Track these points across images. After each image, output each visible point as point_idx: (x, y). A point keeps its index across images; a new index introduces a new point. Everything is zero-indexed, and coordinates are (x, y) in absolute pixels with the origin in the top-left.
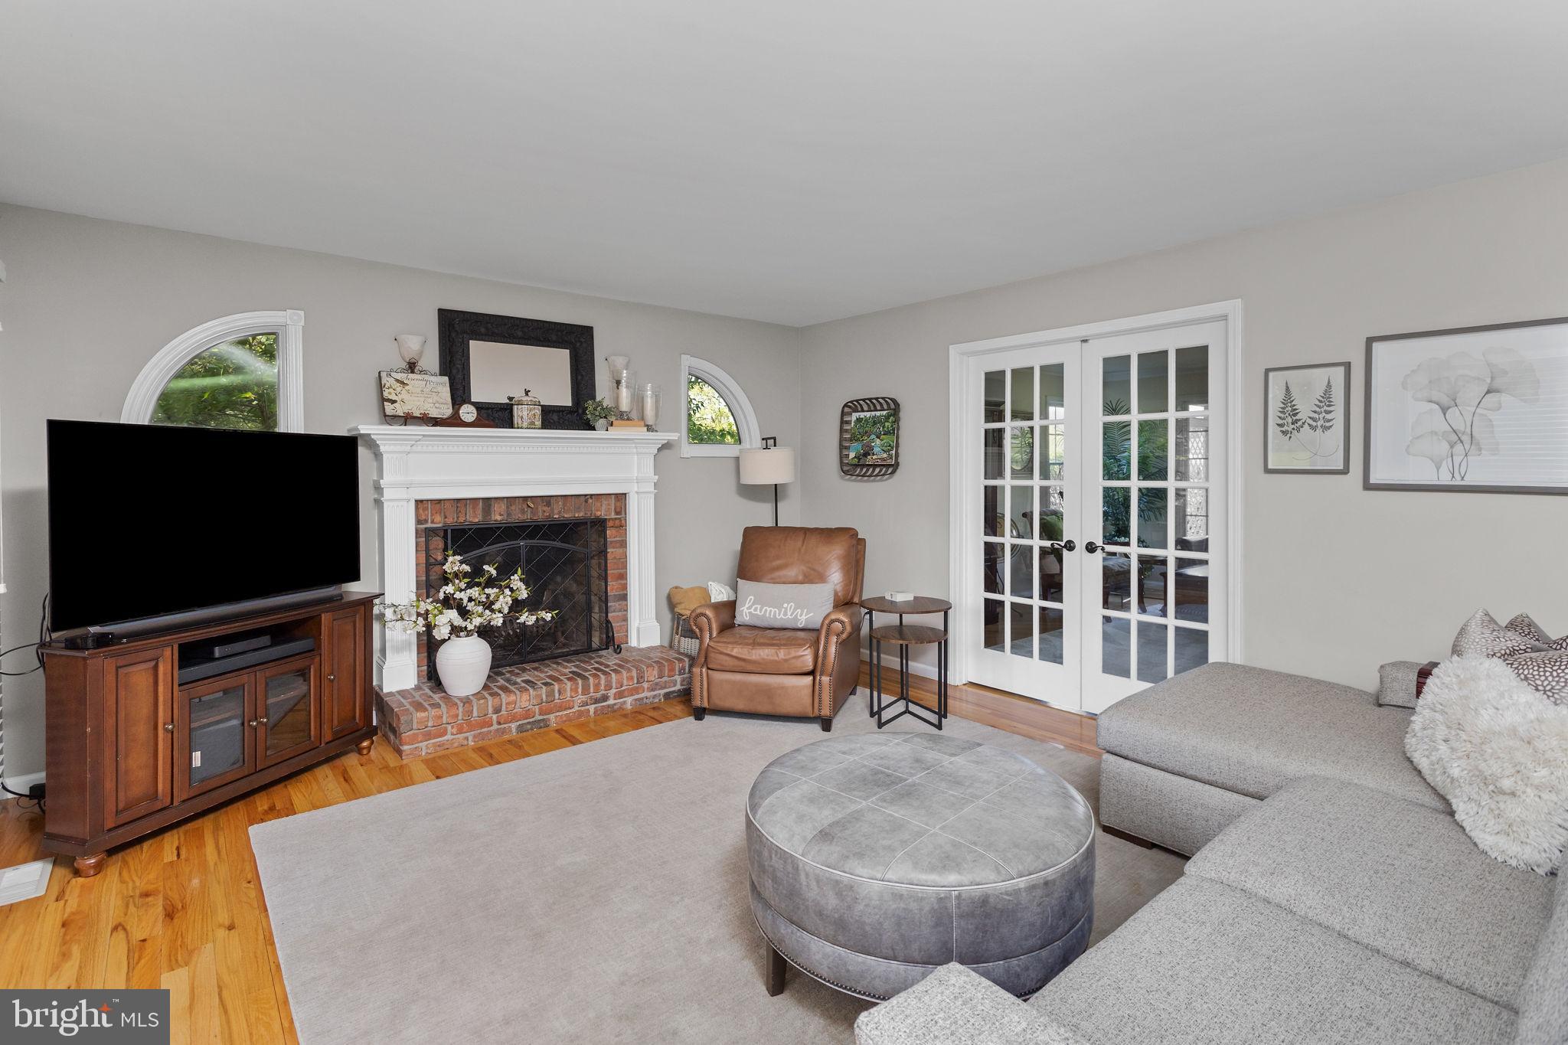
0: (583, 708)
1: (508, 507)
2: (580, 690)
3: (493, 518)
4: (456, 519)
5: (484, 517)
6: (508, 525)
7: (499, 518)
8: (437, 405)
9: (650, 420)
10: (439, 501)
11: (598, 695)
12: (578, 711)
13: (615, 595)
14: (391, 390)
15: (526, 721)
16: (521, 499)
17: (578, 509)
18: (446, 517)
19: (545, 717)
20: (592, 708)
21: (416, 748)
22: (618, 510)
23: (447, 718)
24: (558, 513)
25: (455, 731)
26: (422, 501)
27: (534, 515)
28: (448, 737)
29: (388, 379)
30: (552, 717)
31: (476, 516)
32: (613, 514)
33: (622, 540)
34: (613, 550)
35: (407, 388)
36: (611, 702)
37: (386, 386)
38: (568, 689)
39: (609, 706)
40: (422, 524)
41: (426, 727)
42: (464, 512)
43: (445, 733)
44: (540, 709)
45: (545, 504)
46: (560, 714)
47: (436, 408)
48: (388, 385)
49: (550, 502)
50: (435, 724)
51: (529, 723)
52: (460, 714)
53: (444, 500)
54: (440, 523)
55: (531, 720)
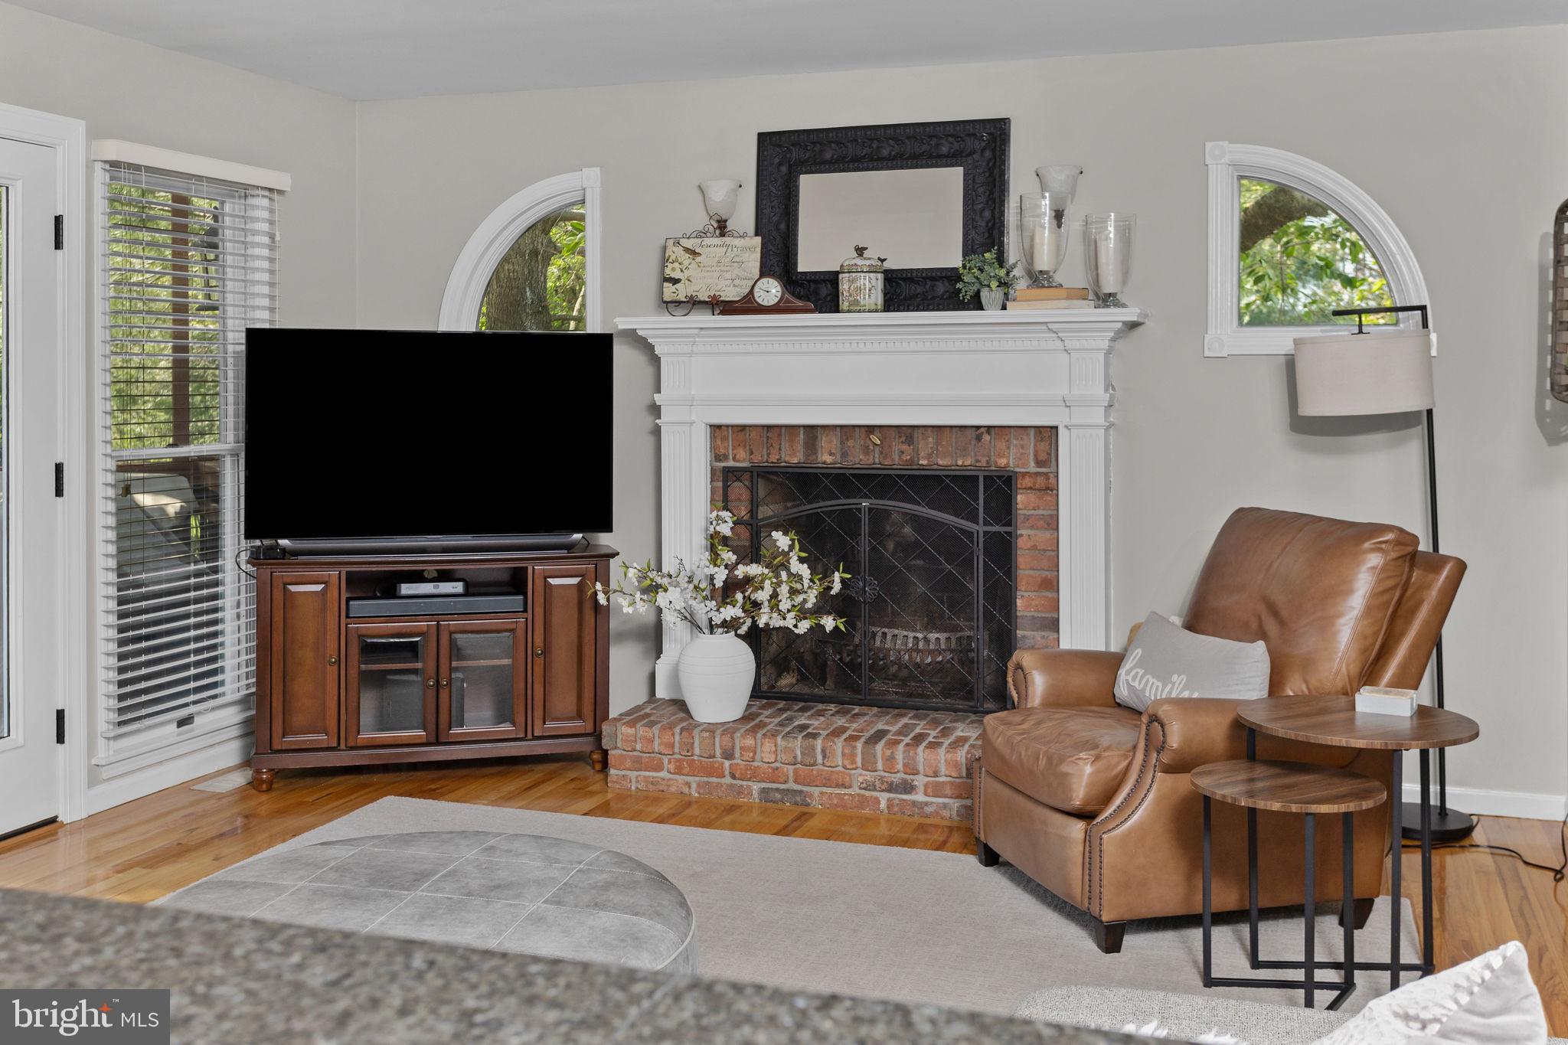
0: (867, 793)
1: (842, 443)
2: (859, 759)
3: (819, 460)
4: (765, 456)
5: (807, 455)
6: (842, 471)
7: (828, 459)
8: (737, 282)
9: (1109, 285)
10: (743, 428)
11: (896, 778)
12: (858, 795)
13: (1033, 617)
14: (676, 265)
15: (774, 786)
16: (863, 429)
17: (964, 452)
18: (751, 453)
19: (805, 789)
20: (884, 798)
21: (623, 776)
22: (1042, 456)
23: (659, 745)
24: (927, 457)
25: (672, 767)
26: (719, 427)
27: (885, 457)
28: (664, 774)
29: (674, 249)
30: (816, 791)
31: (794, 454)
32: (1032, 464)
33: (1051, 516)
34: (1032, 532)
35: (698, 259)
36: (919, 797)
37: (670, 260)
38: (839, 752)
39: (914, 803)
40: (720, 461)
41: (634, 750)
42: (777, 447)
43: (659, 767)
44: (796, 772)
45: (903, 439)
46: (829, 790)
47: (734, 286)
48: (673, 257)
49: (912, 437)
50: (644, 749)
51: (777, 790)
52: (677, 745)
53: (750, 426)
54: (744, 461)
55: (782, 786)
